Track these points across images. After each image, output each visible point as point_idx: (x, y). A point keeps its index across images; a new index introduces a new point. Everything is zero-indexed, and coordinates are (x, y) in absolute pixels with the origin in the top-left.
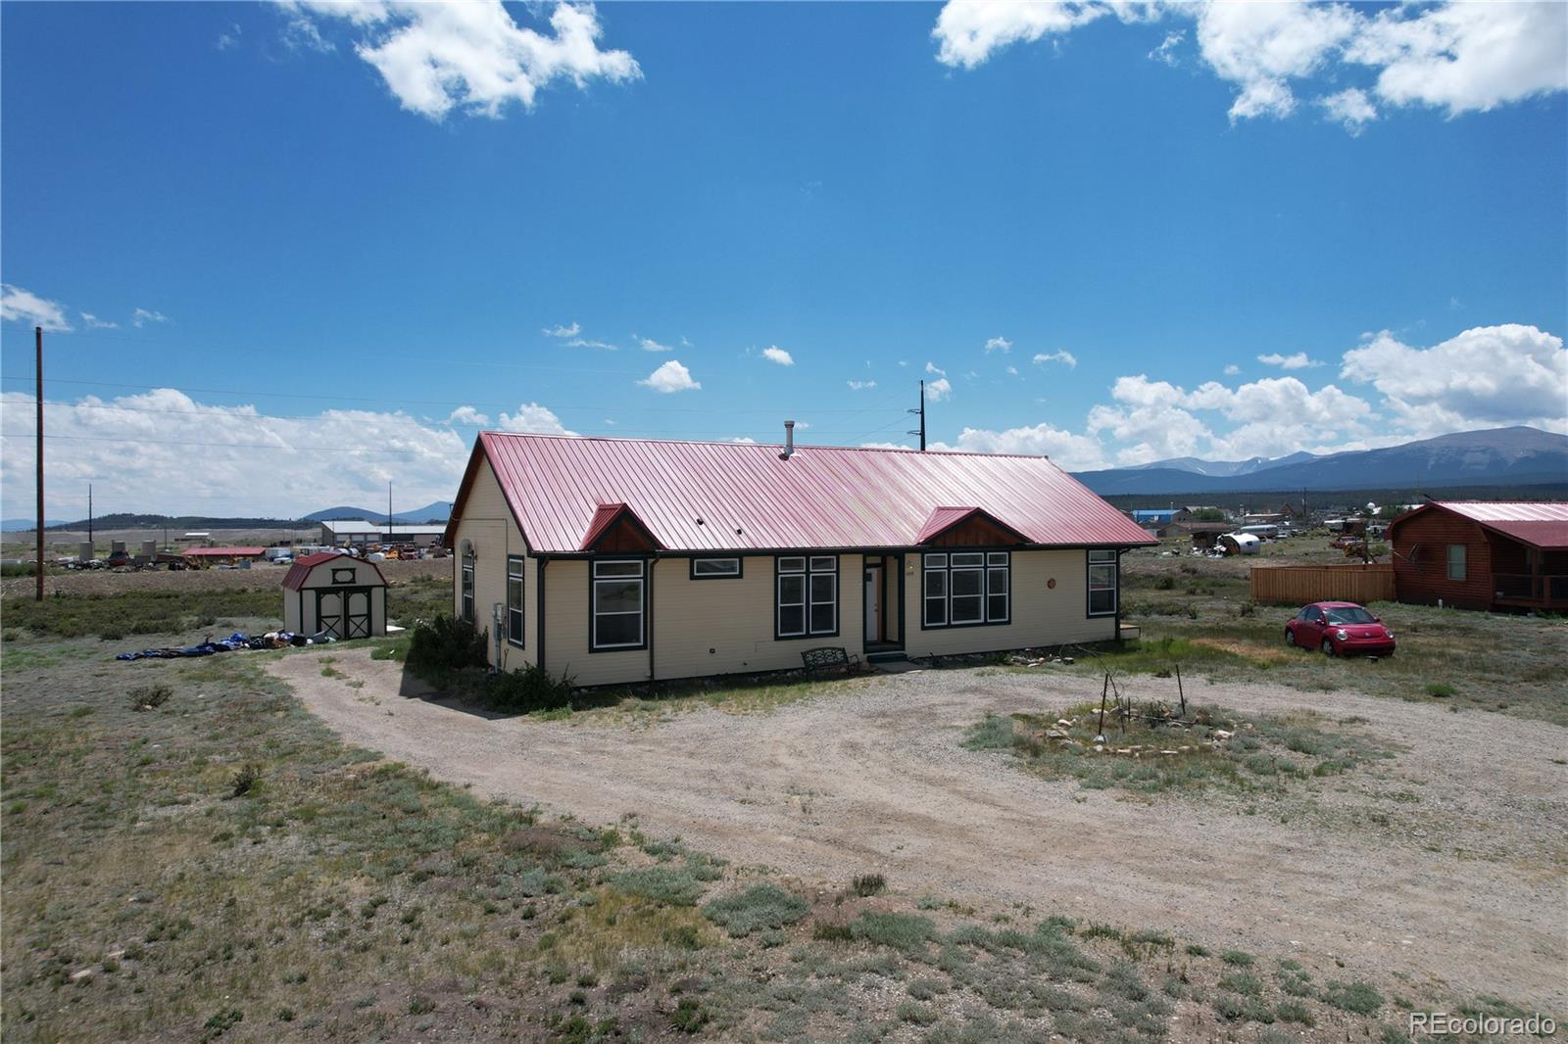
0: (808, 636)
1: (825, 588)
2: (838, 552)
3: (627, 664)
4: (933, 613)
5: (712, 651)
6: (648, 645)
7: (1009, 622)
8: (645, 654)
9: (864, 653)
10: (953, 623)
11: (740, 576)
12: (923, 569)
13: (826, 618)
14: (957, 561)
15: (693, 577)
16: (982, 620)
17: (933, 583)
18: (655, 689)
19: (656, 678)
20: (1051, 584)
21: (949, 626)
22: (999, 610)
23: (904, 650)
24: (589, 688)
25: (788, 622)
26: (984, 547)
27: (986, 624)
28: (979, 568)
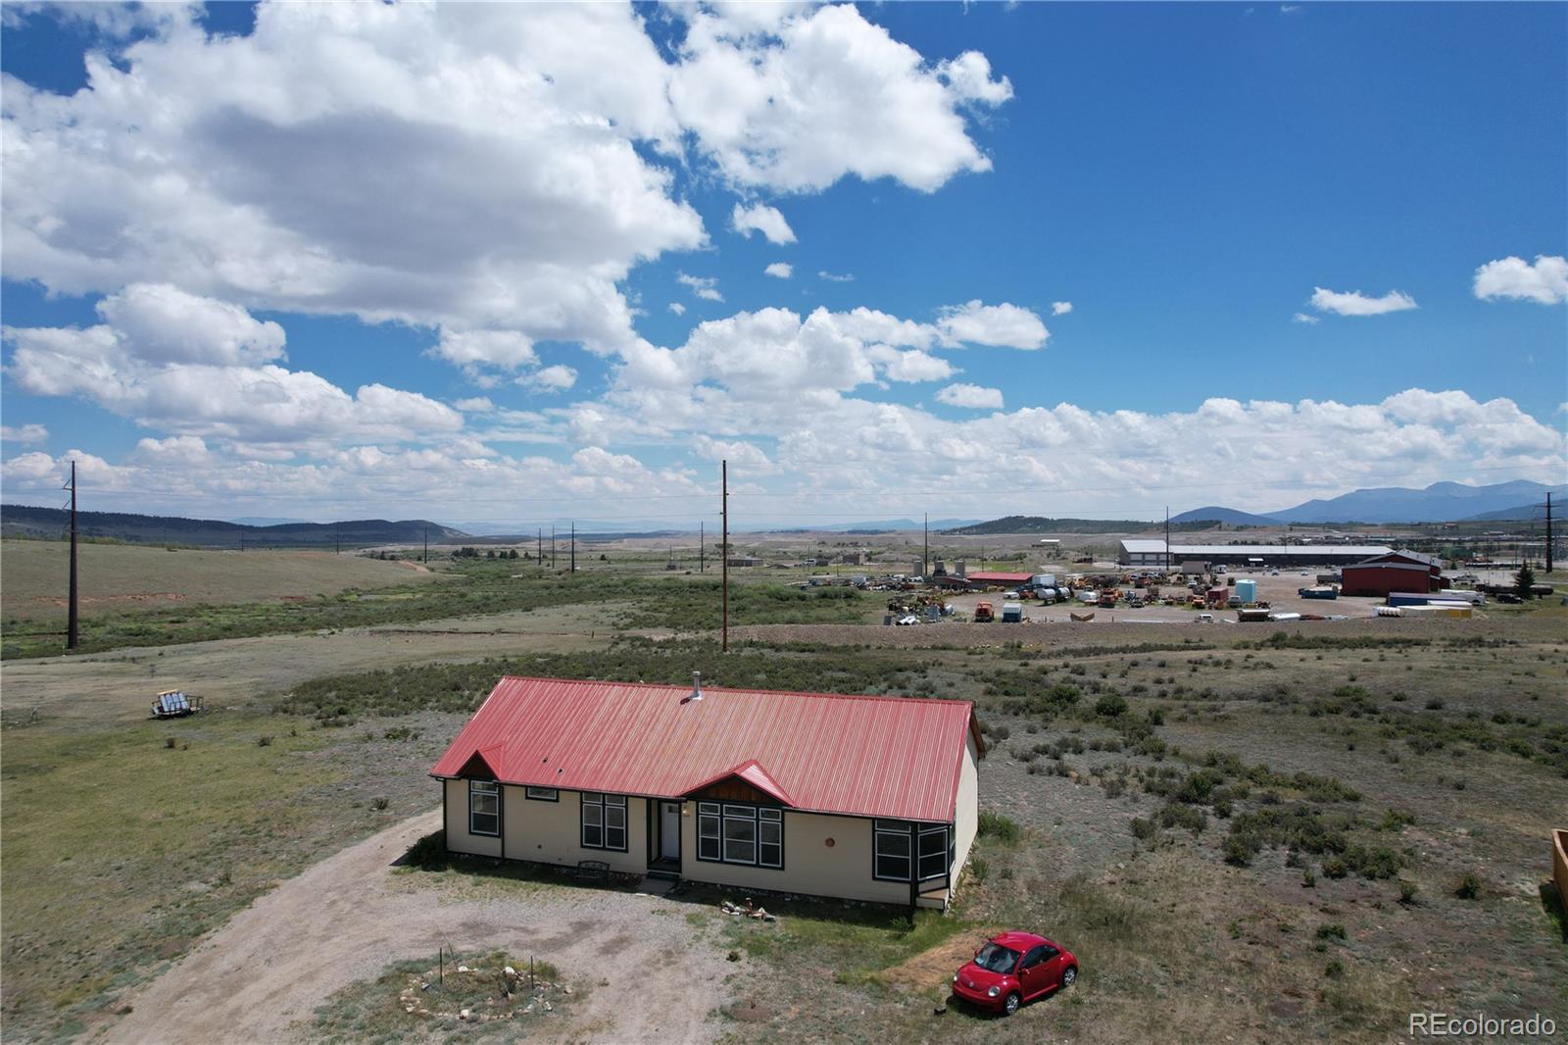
0: (604, 848)
1: (619, 817)
2: (628, 796)
4: (708, 849)
5: (540, 847)
6: (501, 835)
7: (782, 869)
8: (500, 840)
9: (648, 868)
10: (725, 859)
11: (557, 801)
12: (698, 814)
13: (618, 840)
14: (732, 811)
15: (527, 798)
16: (754, 863)
17: (708, 827)
18: (505, 864)
19: (507, 856)
20: (830, 842)
21: (722, 861)
22: (773, 856)
23: (680, 871)
24: (470, 855)
25: (591, 837)
26: (753, 803)
27: (757, 865)
28: (752, 819)
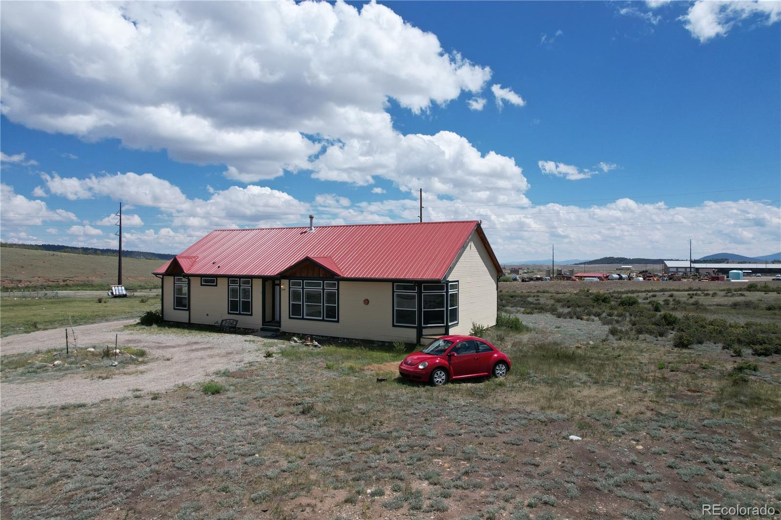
0: (239, 314)
1: (248, 293)
2: (252, 277)
3: (182, 316)
4: (295, 311)
5: (207, 315)
6: (189, 310)
7: (338, 321)
8: (188, 312)
9: (263, 325)
10: (305, 317)
11: (216, 286)
12: (290, 288)
13: (247, 307)
14: (309, 284)
15: (202, 285)
16: (321, 318)
17: (295, 296)
18: (190, 326)
19: (192, 322)
20: (367, 302)
21: (303, 319)
22: (332, 314)
23: (280, 327)
24: (174, 322)
25: (233, 306)
26: (321, 278)
27: (323, 320)
28: (320, 289)
